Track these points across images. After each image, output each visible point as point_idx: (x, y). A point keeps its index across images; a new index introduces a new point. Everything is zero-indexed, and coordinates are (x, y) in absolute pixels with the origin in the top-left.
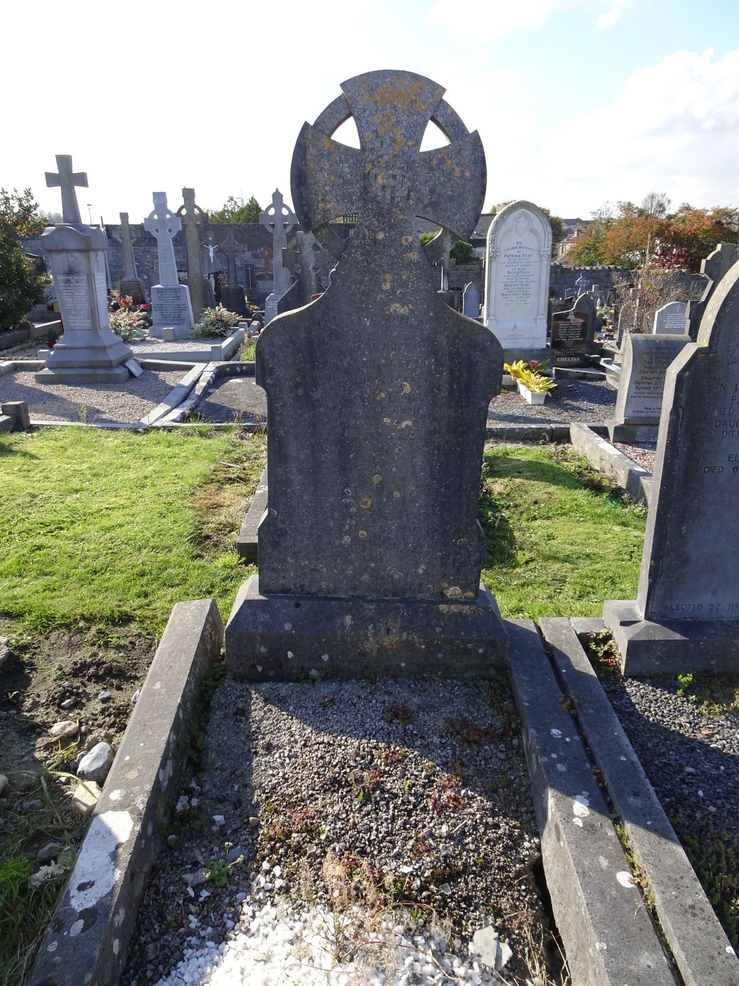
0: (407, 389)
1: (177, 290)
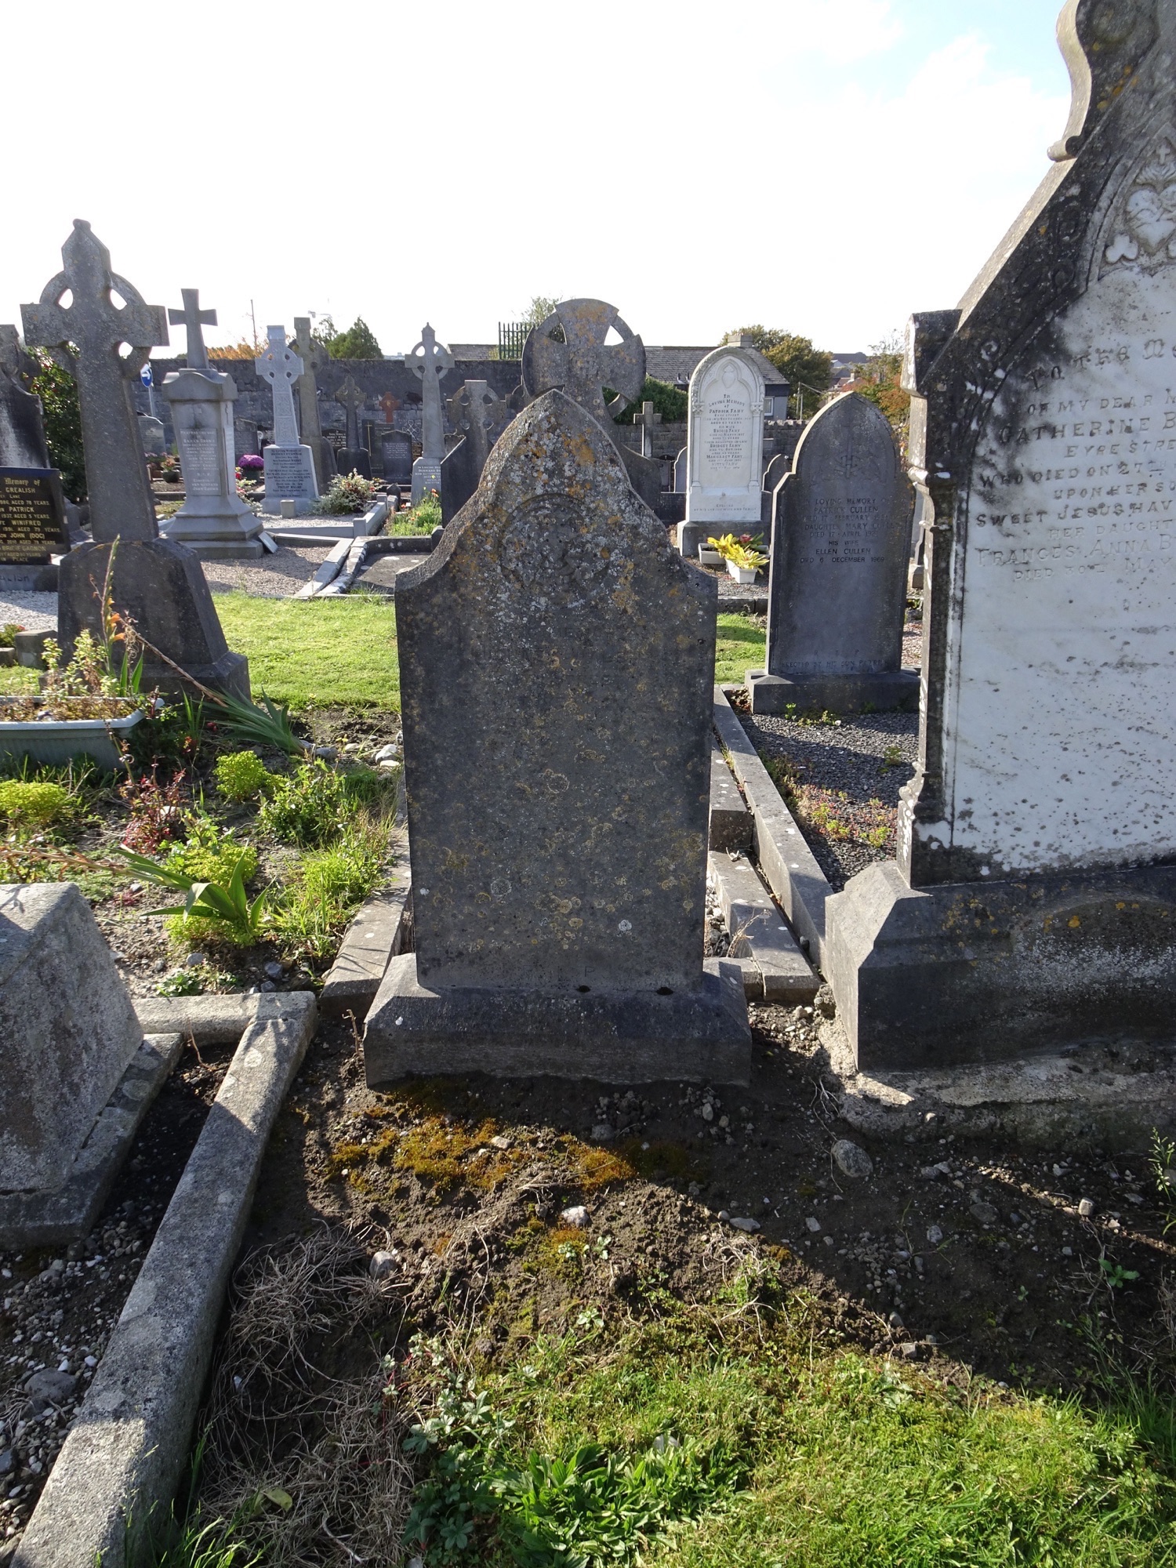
1: (297, 452)
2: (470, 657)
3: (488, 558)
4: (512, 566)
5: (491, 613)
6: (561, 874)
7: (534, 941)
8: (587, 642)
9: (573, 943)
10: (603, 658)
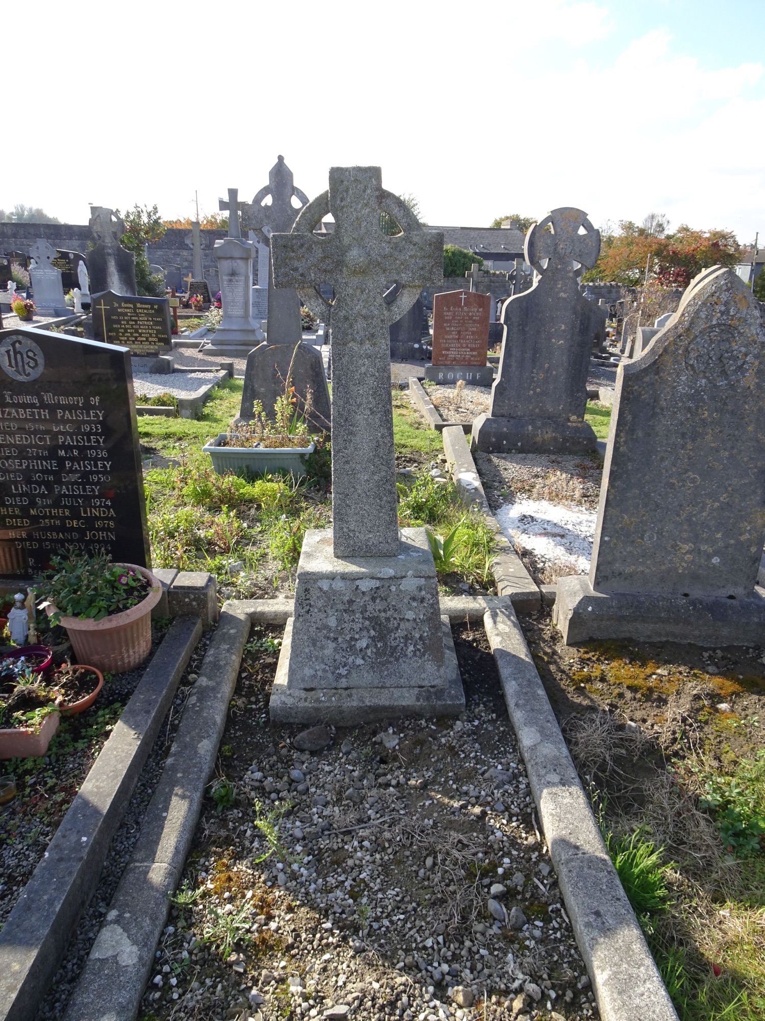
0: (563, 327)
2: (658, 411)
3: (679, 358)
4: (691, 362)
5: (674, 387)
6: (685, 531)
7: (663, 568)
8: (725, 404)
9: (685, 569)
10: (733, 413)
